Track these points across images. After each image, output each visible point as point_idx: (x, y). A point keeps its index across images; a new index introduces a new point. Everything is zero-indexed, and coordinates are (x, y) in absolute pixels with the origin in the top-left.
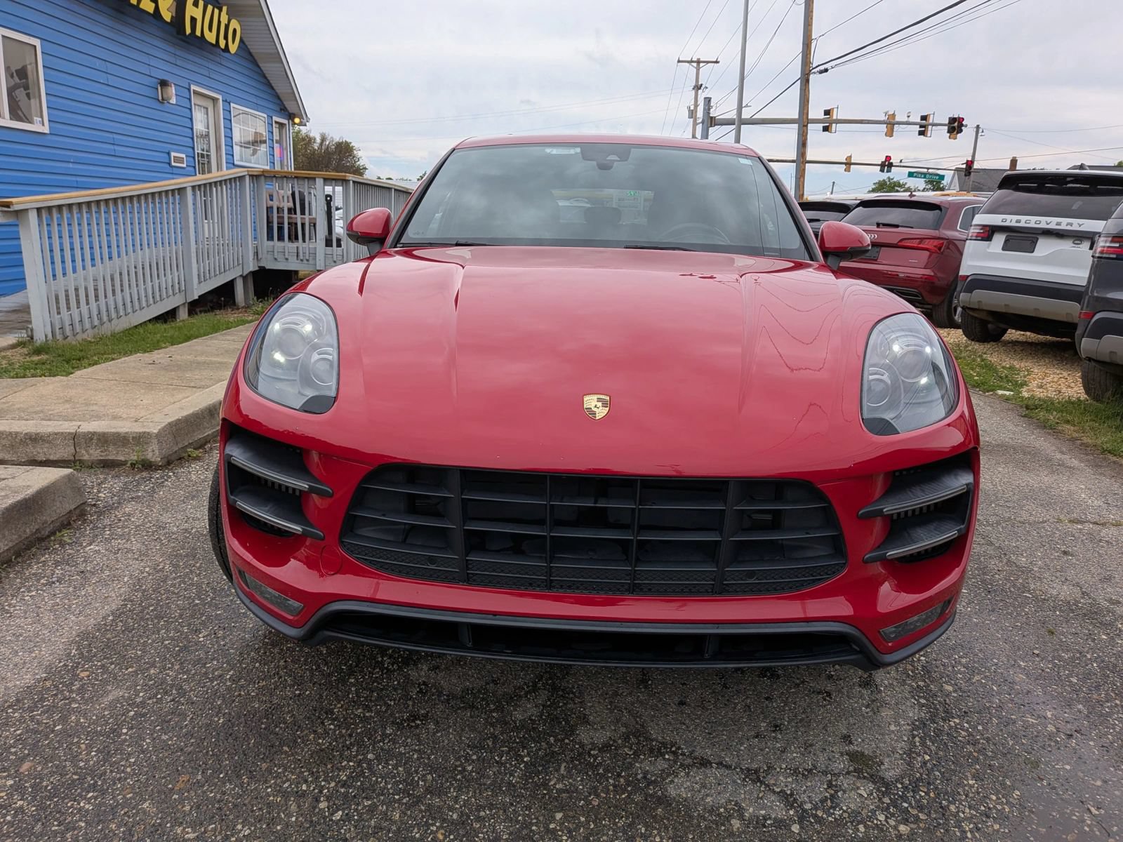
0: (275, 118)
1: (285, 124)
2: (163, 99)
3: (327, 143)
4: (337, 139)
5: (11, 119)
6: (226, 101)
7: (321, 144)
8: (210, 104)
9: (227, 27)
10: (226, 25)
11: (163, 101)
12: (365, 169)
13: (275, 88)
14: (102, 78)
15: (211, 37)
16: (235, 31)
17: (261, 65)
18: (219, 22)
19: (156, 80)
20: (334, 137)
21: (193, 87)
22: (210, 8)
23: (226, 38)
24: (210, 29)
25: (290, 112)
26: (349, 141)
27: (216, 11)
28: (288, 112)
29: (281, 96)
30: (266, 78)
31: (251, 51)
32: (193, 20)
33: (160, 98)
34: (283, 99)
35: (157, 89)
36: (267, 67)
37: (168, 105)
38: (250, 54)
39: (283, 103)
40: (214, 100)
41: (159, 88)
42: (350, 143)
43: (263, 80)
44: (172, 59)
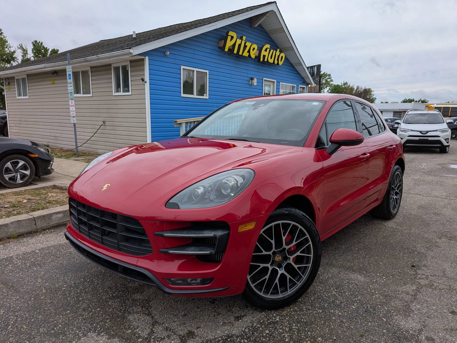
0: (300, 86)
1: (305, 88)
2: (251, 84)
3: (359, 90)
4: (363, 88)
5: (196, 95)
6: (278, 82)
7: (356, 90)
8: (272, 84)
9: (279, 56)
10: (278, 55)
11: (251, 85)
12: (376, 99)
13: (301, 75)
14: (229, 79)
15: (271, 61)
16: (282, 57)
17: (295, 67)
18: (275, 55)
19: (249, 78)
20: (362, 87)
21: (264, 79)
22: (272, 51)
23: (278, 60)
24: (271, 58)
25: (308, 83)
26: (370, 88)
27: (275, 51)
28: (307, 83)
29: (304, 77)
30: (297, 71)
31: (292, 63)
32: (264, 56)
33: (250, 84)
34: (304, 78)
35: (250, 81)
36: (298, 68)
37: (253, 86)
38: (291, 64)
39: (304, 80)
40: (274, 82)
41: (250, 80)
42: (371, 89)
43: (296, 72)
44: (257, 70)
